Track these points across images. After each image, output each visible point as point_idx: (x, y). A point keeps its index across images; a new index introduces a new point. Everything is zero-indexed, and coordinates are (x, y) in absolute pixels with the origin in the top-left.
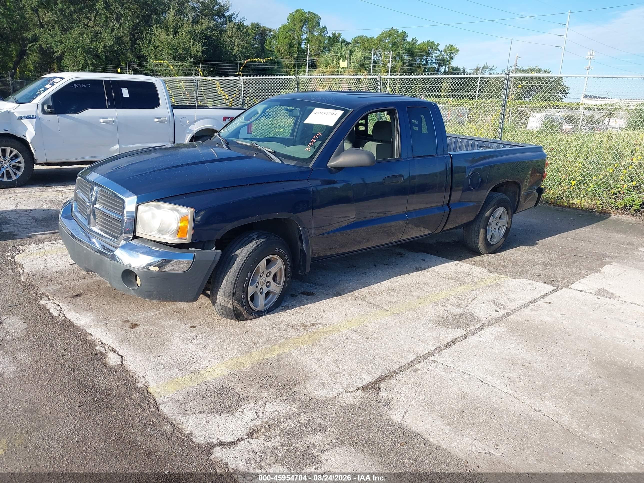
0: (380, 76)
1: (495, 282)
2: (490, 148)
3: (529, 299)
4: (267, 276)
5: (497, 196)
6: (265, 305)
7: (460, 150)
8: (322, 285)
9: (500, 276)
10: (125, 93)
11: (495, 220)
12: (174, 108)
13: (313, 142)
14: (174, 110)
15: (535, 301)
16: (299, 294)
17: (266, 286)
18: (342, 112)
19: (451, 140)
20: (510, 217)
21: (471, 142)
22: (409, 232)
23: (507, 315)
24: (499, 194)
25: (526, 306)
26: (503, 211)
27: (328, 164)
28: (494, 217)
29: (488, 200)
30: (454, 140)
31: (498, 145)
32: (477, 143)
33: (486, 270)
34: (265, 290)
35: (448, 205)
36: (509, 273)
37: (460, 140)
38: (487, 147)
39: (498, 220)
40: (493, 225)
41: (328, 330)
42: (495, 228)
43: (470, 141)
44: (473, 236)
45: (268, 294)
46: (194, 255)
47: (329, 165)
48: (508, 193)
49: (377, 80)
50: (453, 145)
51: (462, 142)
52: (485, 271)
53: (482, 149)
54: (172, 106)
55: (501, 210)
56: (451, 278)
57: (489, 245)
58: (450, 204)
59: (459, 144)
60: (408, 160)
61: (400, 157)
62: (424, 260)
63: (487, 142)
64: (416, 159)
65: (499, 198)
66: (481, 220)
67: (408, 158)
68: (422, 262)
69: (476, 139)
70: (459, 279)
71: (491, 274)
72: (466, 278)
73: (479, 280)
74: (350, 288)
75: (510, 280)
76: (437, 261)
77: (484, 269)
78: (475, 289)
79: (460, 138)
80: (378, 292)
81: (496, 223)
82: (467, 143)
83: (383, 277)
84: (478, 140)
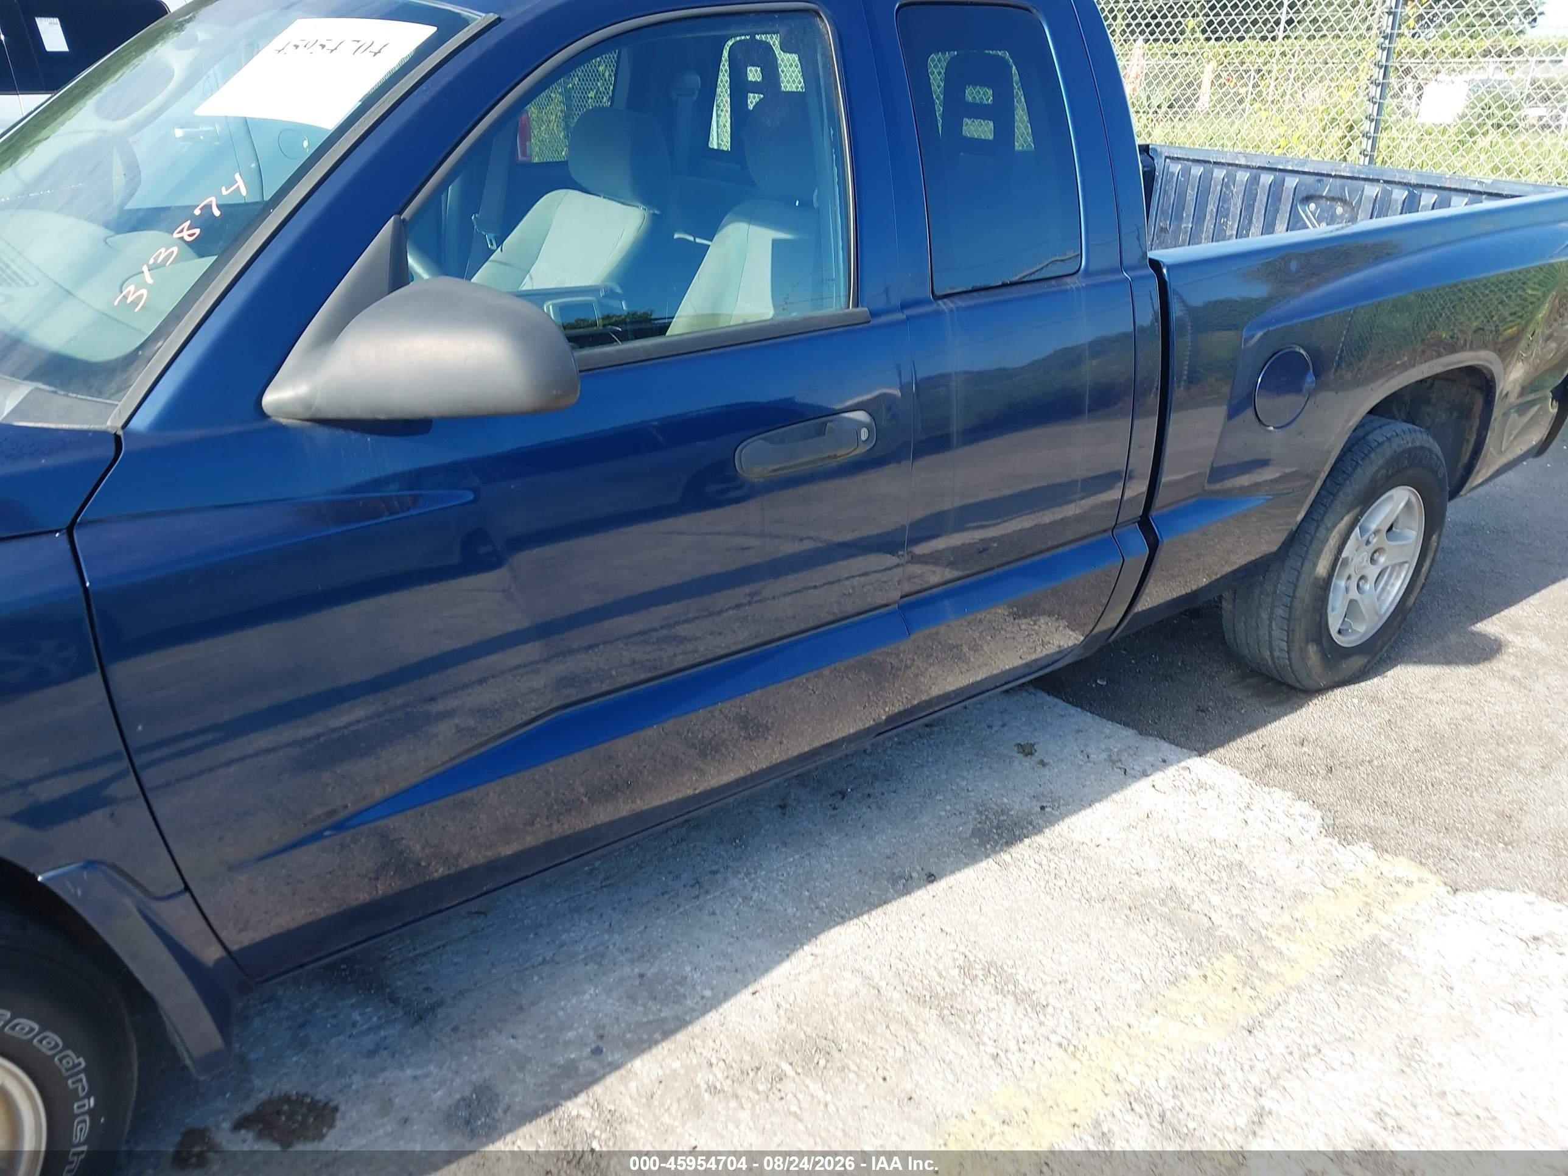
5: (1388, 439)
11: (1368, 544)
19: (1186, 172)
20: (1433, 521)
21: (1267, 179)
26: (1408, 500)
28: (1363, 531)
30: (1197, 171)
31: (1384, 191)
32: (1291, 182)
33: (1318, 816)
35: (1144, 520)
37: (1219, 174)
38: (1333, 199)
39: (1378, 541)
40: (1357, 564)
42: (1362, 578)
43: (1263, 177)
44: (1264, 615)
47: (280, 404)
48: (1430, 409)
50: (1191, 194)
51: (1231, 179)
52: (1313, 828)
55: (1397, 500)
56: (1140, 909)
57: (1333, 654)
58: (1153, 513)
59: (1219, 188)
60: (901, 316)
61: (856, 305)
62: (1027, 750)
63: (1336, 176)
64: (951, 311)
65: (1399, 446)
66: (1307, 552)
67: (904, 306)
68: (1016, 763)
69: (1290, 168)
70: (1183, 914)
71: (1345, 856)
72: (1216, 900)
73: (1286, 919)
74: (567, 1044)
75: (1445, 910)
76: (1092, 756)
77: (1304, 807)
78: (1262, 1007)
79: (1223, 164)
80: (719, 1071)
81: (1366, 556)
82: (1252, 184)
83: (790, 911)
84: (1297, 172)
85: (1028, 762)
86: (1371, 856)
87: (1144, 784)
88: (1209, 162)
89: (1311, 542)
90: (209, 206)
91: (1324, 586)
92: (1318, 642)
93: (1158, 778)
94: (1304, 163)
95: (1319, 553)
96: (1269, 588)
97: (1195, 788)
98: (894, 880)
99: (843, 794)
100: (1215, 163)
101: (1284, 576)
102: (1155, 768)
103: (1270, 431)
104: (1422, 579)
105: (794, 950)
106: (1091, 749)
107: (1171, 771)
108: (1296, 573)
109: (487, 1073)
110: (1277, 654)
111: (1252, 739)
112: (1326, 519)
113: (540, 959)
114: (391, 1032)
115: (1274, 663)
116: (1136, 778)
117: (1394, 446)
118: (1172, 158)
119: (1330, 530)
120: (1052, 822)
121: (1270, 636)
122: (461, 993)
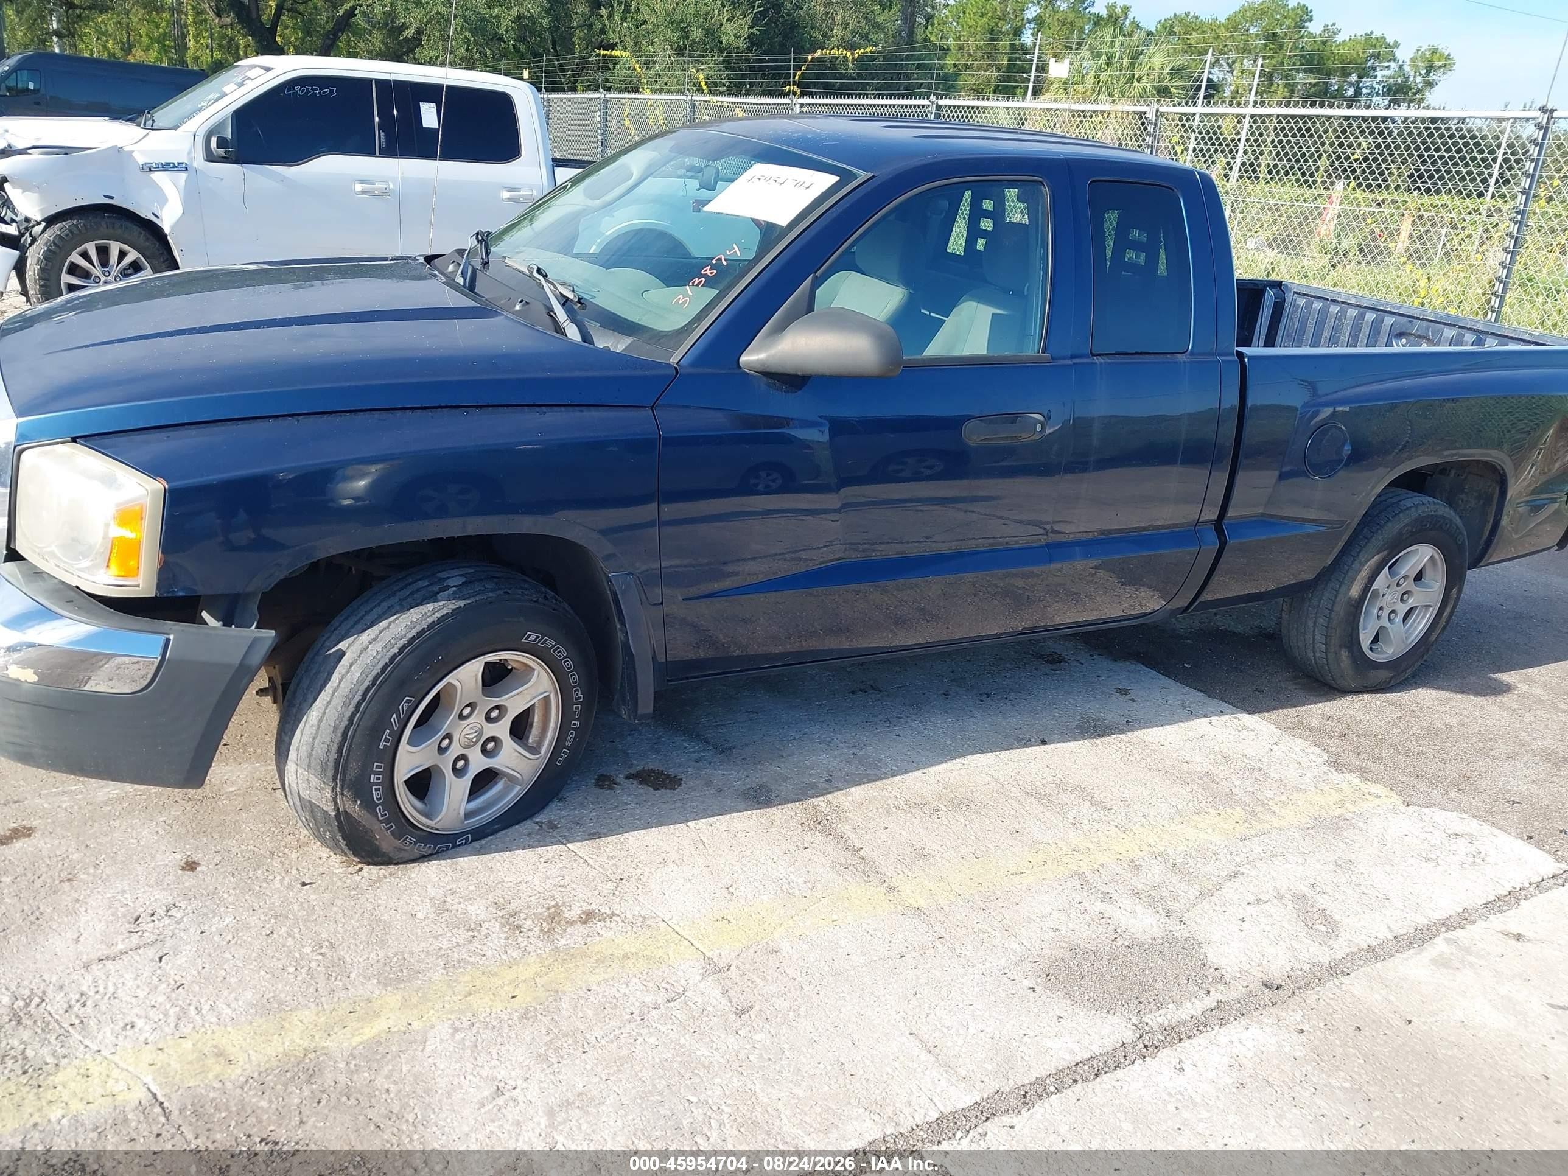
0: (1156, 106)
1: (1339, 812)
2: (1429, 341)
3: (1446, 906)
4: (488, 719)
5: (1414, 506)
6: (468, 815)
7: (1333, 341)
8: (724, 750)
9: (1366, 787)
10: (429, 116)
11: (1398, 585)
12: (558, 166)
13: (706, 276)
14: (558, 170)
15: (1464, 919)
16: (628, 777)
17: (484, 751)
18: (833, 179)
19: (1309, 305)
20: (1454, 579)
21: (1370, 316)
22: (1089, 596)
23: (1336, 970)
24: (1426, 499)
25: (1421, 937)
26: (1432, 557)
27: (744, 359)
28: (1393, 574)
29: (1372, 519)
30: (1317, 305)
31: (1459, 334)
32: (1389, 320)
33: (1326, 756)
34: (478, 763)
35: (1218, 524)
36: (1406, 780)
37: (1334, 309)
38: (1420, 337)
39: (1406, 585)
40: (1388, 597)
41: (627, 948)
42: (1393, 611)
43: (1368, 315)
44: (1310, 624)
45: (485, 779)
46: (168, 641)
47: (748, 363)
48: (1463, 496)
49: (1146, 119)
50: (1311, 322)
51: (1343, 314)
52: (1320, 761)
53: (1404, 341)
54: (554, 160)
55: (1423, 554)
56: (1184, 778)
57: (1362, 663)
58: (1225, 521)
59: (1333, 320)
60: (1070, 362)
61: (1043, 352)
62: (1123, 692)
63: (1423, 319)
64: (1101, 363)
65: (1423, 512)
66: (1344, 578)
67: (1072, 357)
68: (1114, 698)
69: (1389, 309)
70: (1212, 785)
71: (1335, 776)
72: (1237, 783)
73: (1284, 798)
74: (810, 775)
75: (1398, 811)
76: (1169, 702)
77: (1318, 751)
78: (1253, 832)
79: (1338, 302)
80: (901, 802)
81: (1398, 595)
82: (1359, 320)
83: (948, 743)
84: (1394, 313)
85: (1122, 698)
86: (1356, 780)
87: (1204, 721)
88: (1327, 299)
89: (1347, 571)
90: (720, 259)
91: (1356, 608)
92: (1350, 650)
93: (1214, 719)
94: (1400, 308)
95: (1353, 580)
96: (1315, 602)
97: (1240, 728)
98: (1019, 740)
99: (988, 695)
100: (1332, 300)
101: (1326, 595)
102: (1214, 714)
103: (1315, 479)
104: (1443, 622)
105: (949, 760)
106: (1170, 698)
107: (1225, 718)
108: (1335, 593)
109: (764, 780)
110: (1318, 655)
111: (1292, 711)
112: (1360, 556)
113: (792, 738)
114: (708, 755)
115: (1315, 659)
116: (1198, 717)
117: (1420, 511)
118: (1299, 294)
119: (1362, 564)
120: (1132, 730)
121: (1314, 640)
122: (747, 745)
